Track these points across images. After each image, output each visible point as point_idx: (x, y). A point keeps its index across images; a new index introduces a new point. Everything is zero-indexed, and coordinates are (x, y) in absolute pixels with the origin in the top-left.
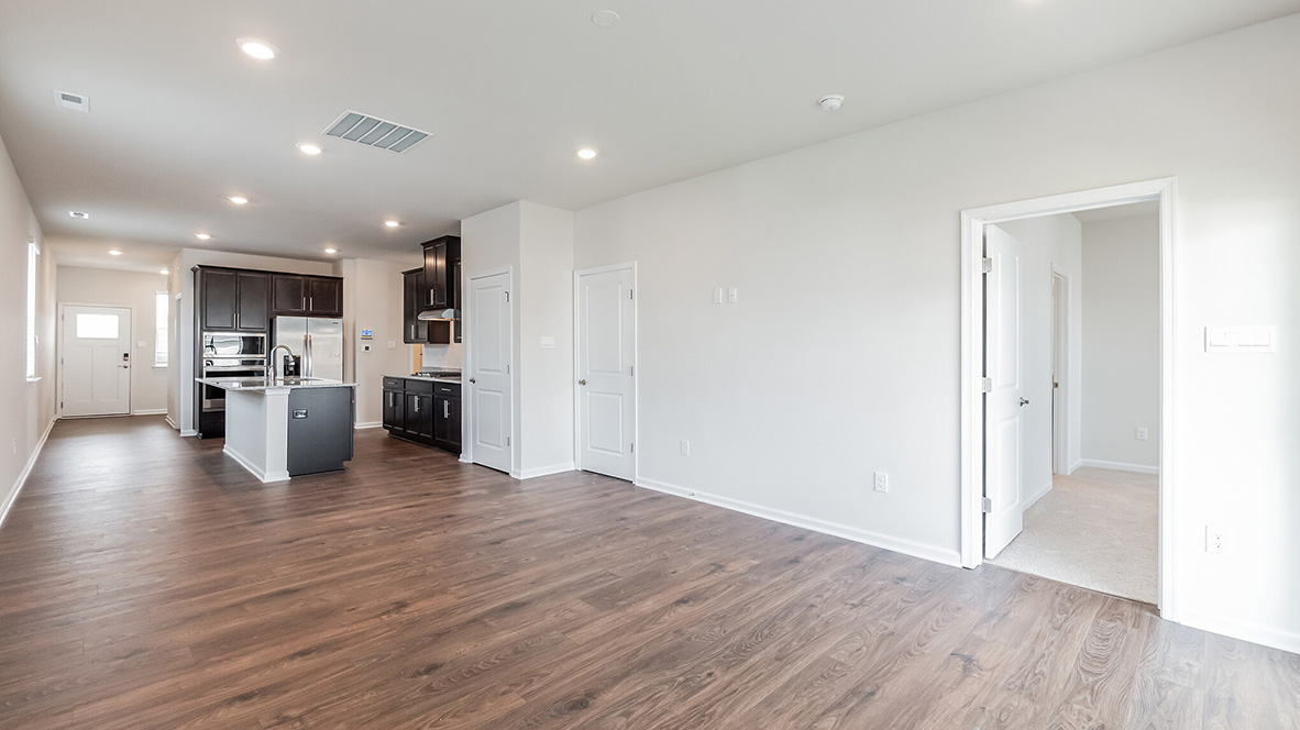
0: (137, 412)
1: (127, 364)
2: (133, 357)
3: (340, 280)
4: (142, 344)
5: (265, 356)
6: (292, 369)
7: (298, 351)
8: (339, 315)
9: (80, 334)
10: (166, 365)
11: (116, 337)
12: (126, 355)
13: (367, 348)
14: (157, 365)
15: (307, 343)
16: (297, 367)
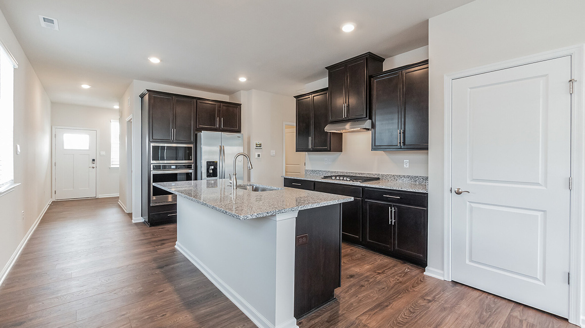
0: (100, 196)
1: (94, 165)
2: (97, 161)
3: (240, 105)
4: (103, 153)
5: (192, 161)
6: (211, 171)
7: (215, 158)
8: (239, 131)
9: (66, 147)
10: (118, 166)
11: (88, 149)
12: (94, 160)
13: (259, 156)
14: (112, 166)
15: (222, 151)
16: (215, 170)
